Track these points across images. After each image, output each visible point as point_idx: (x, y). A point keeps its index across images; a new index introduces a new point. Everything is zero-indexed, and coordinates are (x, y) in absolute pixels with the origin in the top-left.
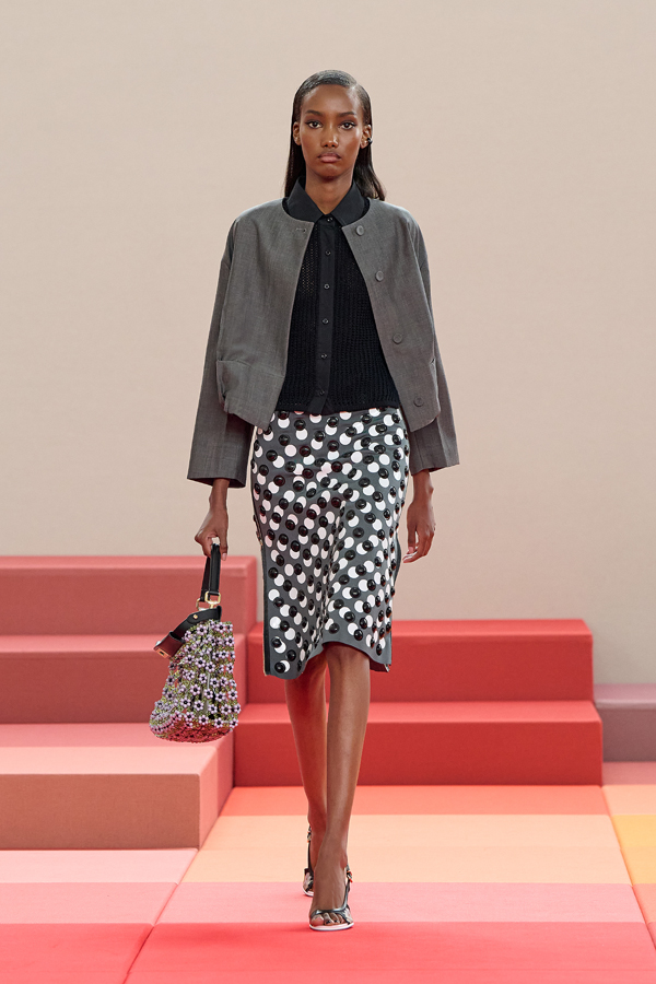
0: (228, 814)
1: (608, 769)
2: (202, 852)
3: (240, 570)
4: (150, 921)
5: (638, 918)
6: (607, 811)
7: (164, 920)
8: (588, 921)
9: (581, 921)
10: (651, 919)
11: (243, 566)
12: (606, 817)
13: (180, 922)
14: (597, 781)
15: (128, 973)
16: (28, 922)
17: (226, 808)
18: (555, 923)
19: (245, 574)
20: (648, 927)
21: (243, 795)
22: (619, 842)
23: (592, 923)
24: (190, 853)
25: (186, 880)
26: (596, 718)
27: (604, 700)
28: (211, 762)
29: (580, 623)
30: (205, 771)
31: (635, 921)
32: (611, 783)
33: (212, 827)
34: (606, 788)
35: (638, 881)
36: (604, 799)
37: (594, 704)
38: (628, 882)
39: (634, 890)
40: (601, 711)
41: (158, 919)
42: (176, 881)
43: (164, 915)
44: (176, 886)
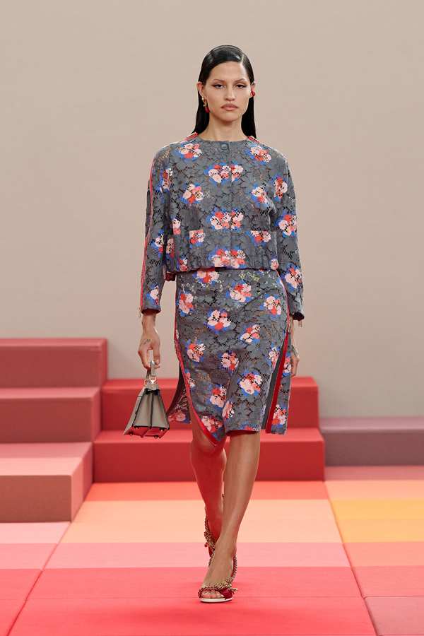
0: (90, 500)
1: (328, 471)
2: (74, 525)
3: (97, 347)
4: (41, 567)
5: (346, 564)
6: (327, 496)
7: (49, 566)
8: (314, 565)
9: (309, 566)
10: (354, 565)
11: (99, 344)
12: (326, 501)
13: (59, 567)
14: (321, 478)
15: (26, 600)
17: (89, 497)
18: (294, 568)
19: (100, 349)
20: (353, 570)
21: (100, 488)
22: (335, 516)
23: (317, 567)
24: (64, 525)
25: (63, 542)
26: (320, 439)
27: (326, 428)
28: (79, 467)
29: (310, 379)
30: (75, 473)
31: (344, 566)
32: (330, 479)
33: (79, 508)
34: (328, 483)
35: (346, 541)
36: (325, 489)
37: (319, 430)
38: (340, 541)
39: (344, 546)
40: (324, 435)
41: (45, 566)
42: (57, 543)
43: (49, 564)
44: (57, 545)
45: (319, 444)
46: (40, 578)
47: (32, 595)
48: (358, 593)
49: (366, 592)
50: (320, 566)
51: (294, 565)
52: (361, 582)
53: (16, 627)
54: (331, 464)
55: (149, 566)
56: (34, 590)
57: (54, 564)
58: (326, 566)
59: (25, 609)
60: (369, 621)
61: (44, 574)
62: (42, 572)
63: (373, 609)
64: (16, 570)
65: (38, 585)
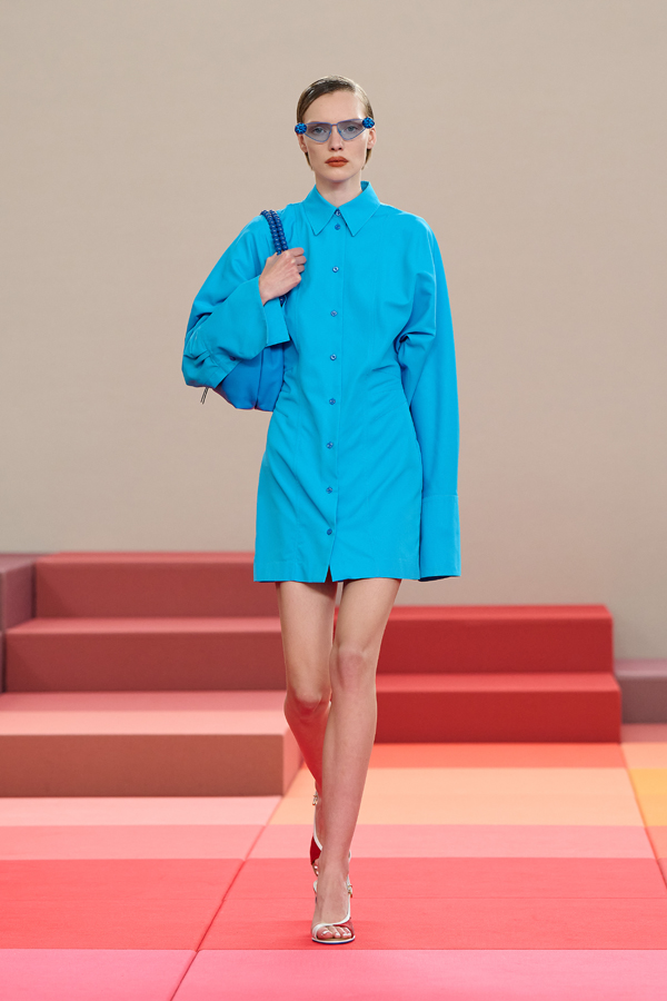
1: (626, 730)
2: (285, 799)
4: (242, 857)
5: (651, 855)
6: (622, 763)
7: (253, 855)
8: (607, 856)
9: (599, 856)
10: (661, 856)
12: (619, 773)
13: (267, 856)
14: (615, 739)
15: (223, 900)
16: (140, 858)
18: (581, 859)
20: (658, 862)
22: (634, 790)
24: (273, 800)
25: (272, 823)
26: (614, 687)
27: (624, 672)
29: (601, 608)
31: (647, 857)
32: (629, 741)
33: (295, 778)
34: (628, 749)
35: (651, 823)
36: (622, 755)
37: (614, 676)
38: (641, 824)
39: (647, 830)
40: (622, 682)
41: (251, 849)
42: (263, 823)
43: (253, 852)
44: (263, 828)
45: (611, 695)
46: (243, 871)
47: (231, 894)
50: (614, 856)
51: (579, 856)
53: (209, 936)
54: (630, 721)
55: (387, 856)
56: (234, 888)
57: (261, 853)
58: (623, 857)
59: (222, 912)
61: (246, 866)
62: (243, 864)
64: (209, 860)
65: (238, 881)
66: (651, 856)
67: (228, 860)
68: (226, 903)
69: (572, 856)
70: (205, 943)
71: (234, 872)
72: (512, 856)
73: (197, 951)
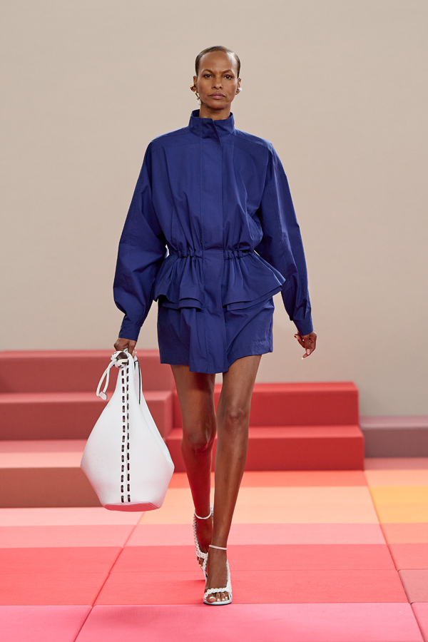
1: (367, 462)
4: (121, 545)
6: (365, 483)
7: (128, 544)
8: (356, 543)
9: (350, 543)
10: (390, 543)
12: (363, 489)
14: (360, 467)
15: (109, 573)
18: (338, 545)
20: (388, 546)
22: (373, 500)
25: (141, 523)
26: (360, 435)
27: (365, 425)
29: (351, 384)
31: (381, 543)
32: (369, 469)
34: (369, 474)
35: (384, 521)
36: (365, 478)
37: (360, 427)
38: (377, 522)
39: (381, 527)
40: (365, 431)
41: (126, 544)
42: (135, 523)
43: (129, 542)
44: (135, 527)
45: (358, 439)
46: (122, 554)
47: (114, 569)
48: (393, 566)
49: (400, 565)
50: (360, 543)
51: (337, 543)
52: (395, 557)
53: (100, 596)
54: (370, 455)
56: (116, 565)
57: (133, 543)
58: (365, 543)
59: (108, 581)
60: (402, 590)
61: (124, 551)
62: (122, 550)
63: (405, 580)
64: (101, 547)
65: (119, 561)
66: (384, 542)
67: (112, 548)
68: (111, 575)
69: (334, 543)
70: (98, 601)
71: (116, 555)
72: (294, 543)
73: (93, 606)
